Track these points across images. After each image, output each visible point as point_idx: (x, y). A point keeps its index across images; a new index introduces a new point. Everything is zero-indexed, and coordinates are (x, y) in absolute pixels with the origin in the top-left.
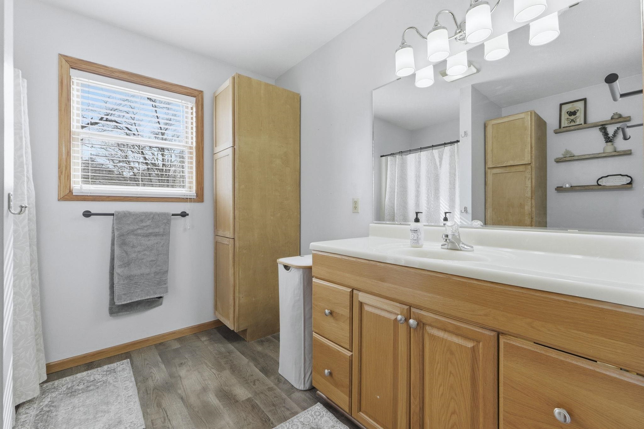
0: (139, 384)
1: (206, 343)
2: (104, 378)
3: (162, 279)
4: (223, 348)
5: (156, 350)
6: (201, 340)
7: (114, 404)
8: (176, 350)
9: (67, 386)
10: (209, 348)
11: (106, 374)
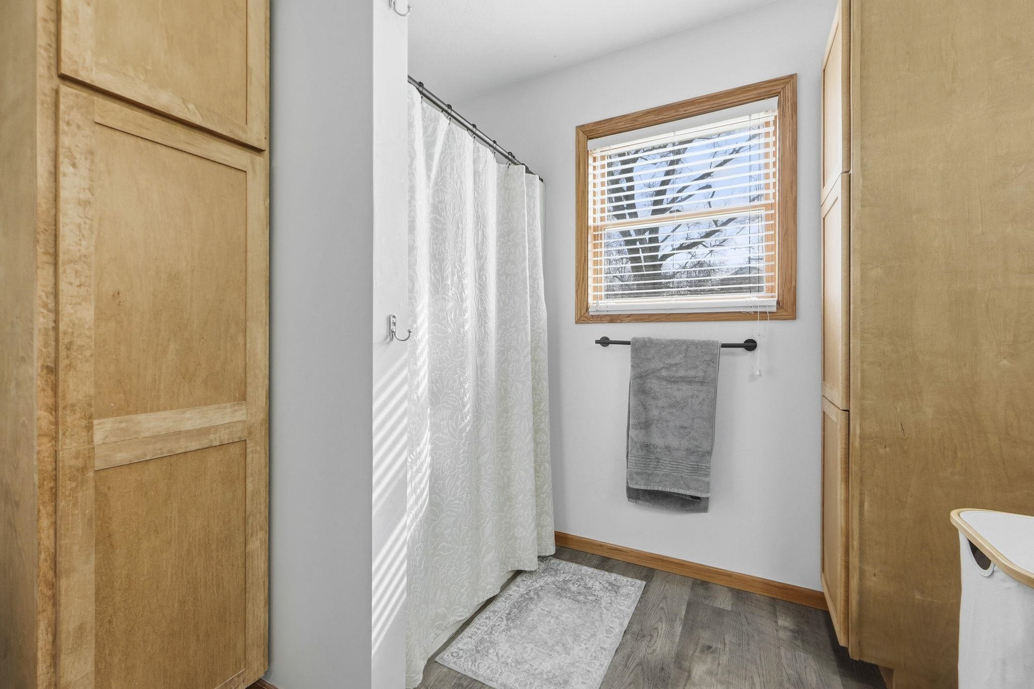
0: (629, 636)
1: (783, 634)
2: (601, 594)
3: (700, 464)
4: (813, 675)
5: (689, 590)
6: (776, 622)
7: (580, 646)
8: (719, 613)
9: (565, 578)
10: (783, 650)
11: (607, 588)
